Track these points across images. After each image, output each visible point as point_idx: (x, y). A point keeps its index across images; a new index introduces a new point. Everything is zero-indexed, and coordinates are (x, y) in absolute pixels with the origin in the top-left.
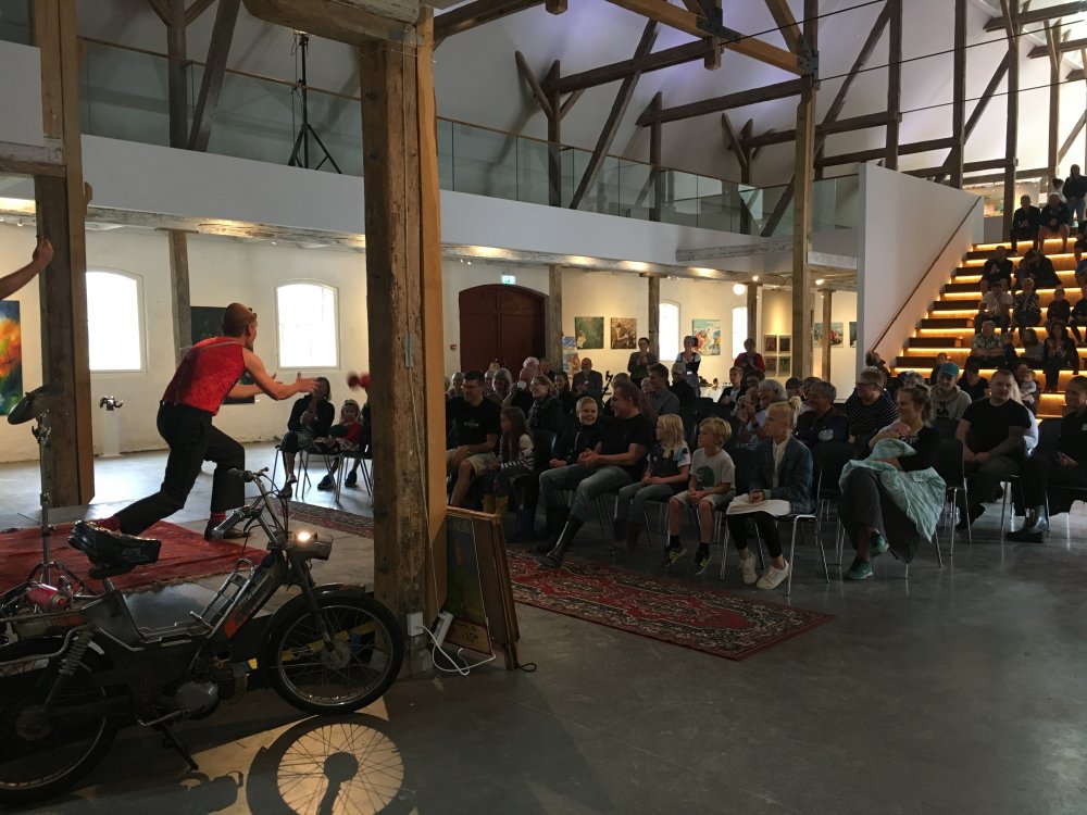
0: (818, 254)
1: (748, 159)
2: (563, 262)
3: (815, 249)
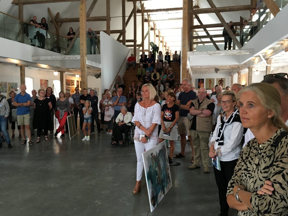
0: (89, 61)
1: (58, 27)
3: (88, 59)
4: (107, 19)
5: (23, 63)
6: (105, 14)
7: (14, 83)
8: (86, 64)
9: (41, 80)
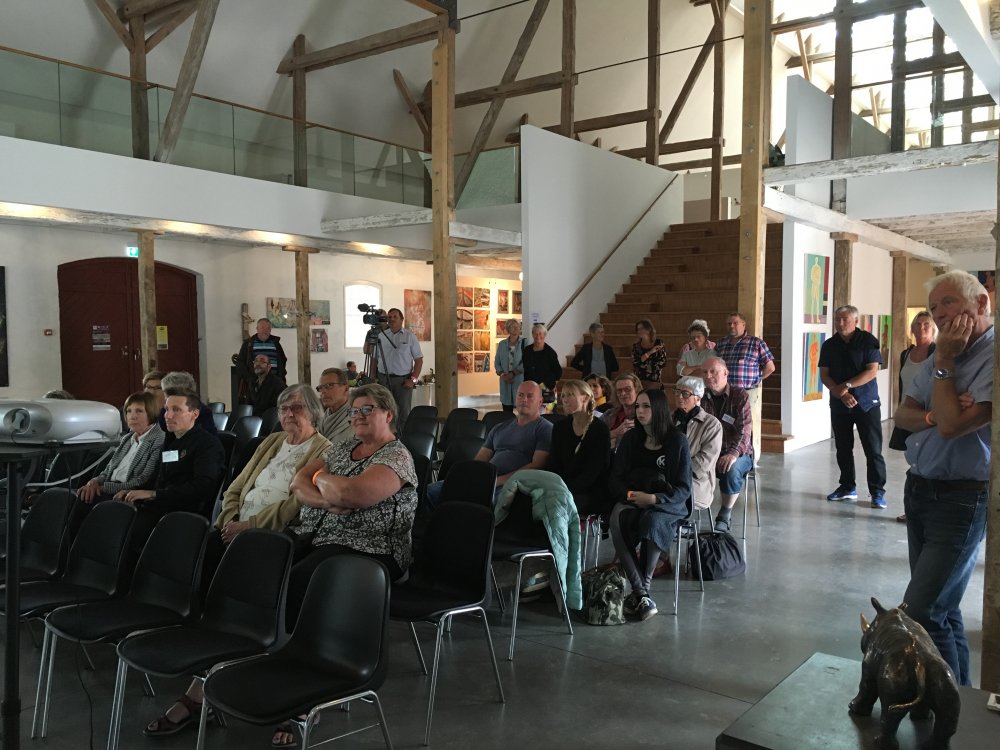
2: (154, 226)
3: (459, 220)
4: (564, 81)
5: (302, 242)
6: (556, 66)
7: (319, 301)
8: (451, 234)
9: (407, 292)
